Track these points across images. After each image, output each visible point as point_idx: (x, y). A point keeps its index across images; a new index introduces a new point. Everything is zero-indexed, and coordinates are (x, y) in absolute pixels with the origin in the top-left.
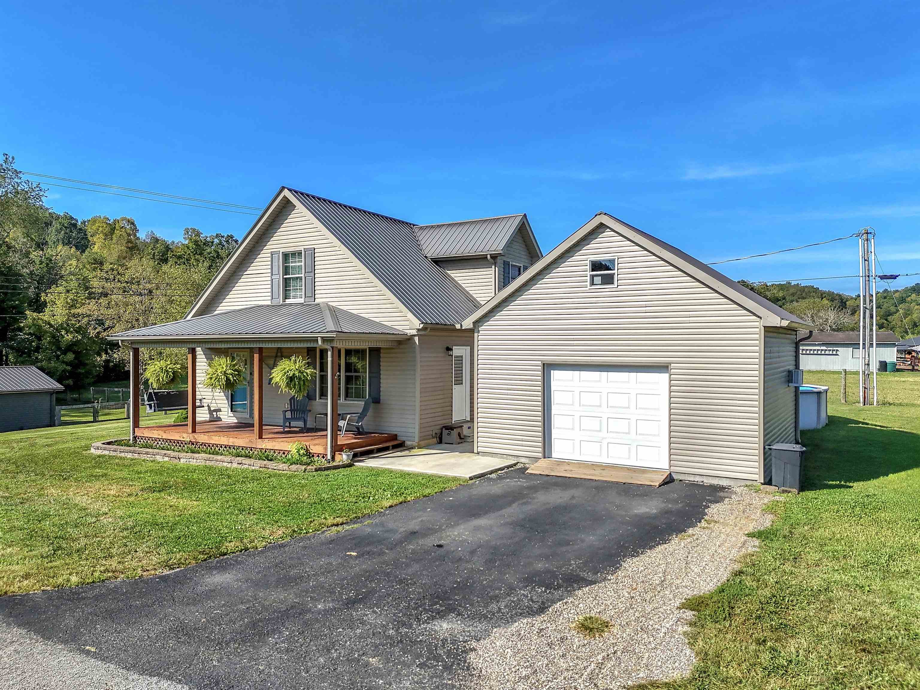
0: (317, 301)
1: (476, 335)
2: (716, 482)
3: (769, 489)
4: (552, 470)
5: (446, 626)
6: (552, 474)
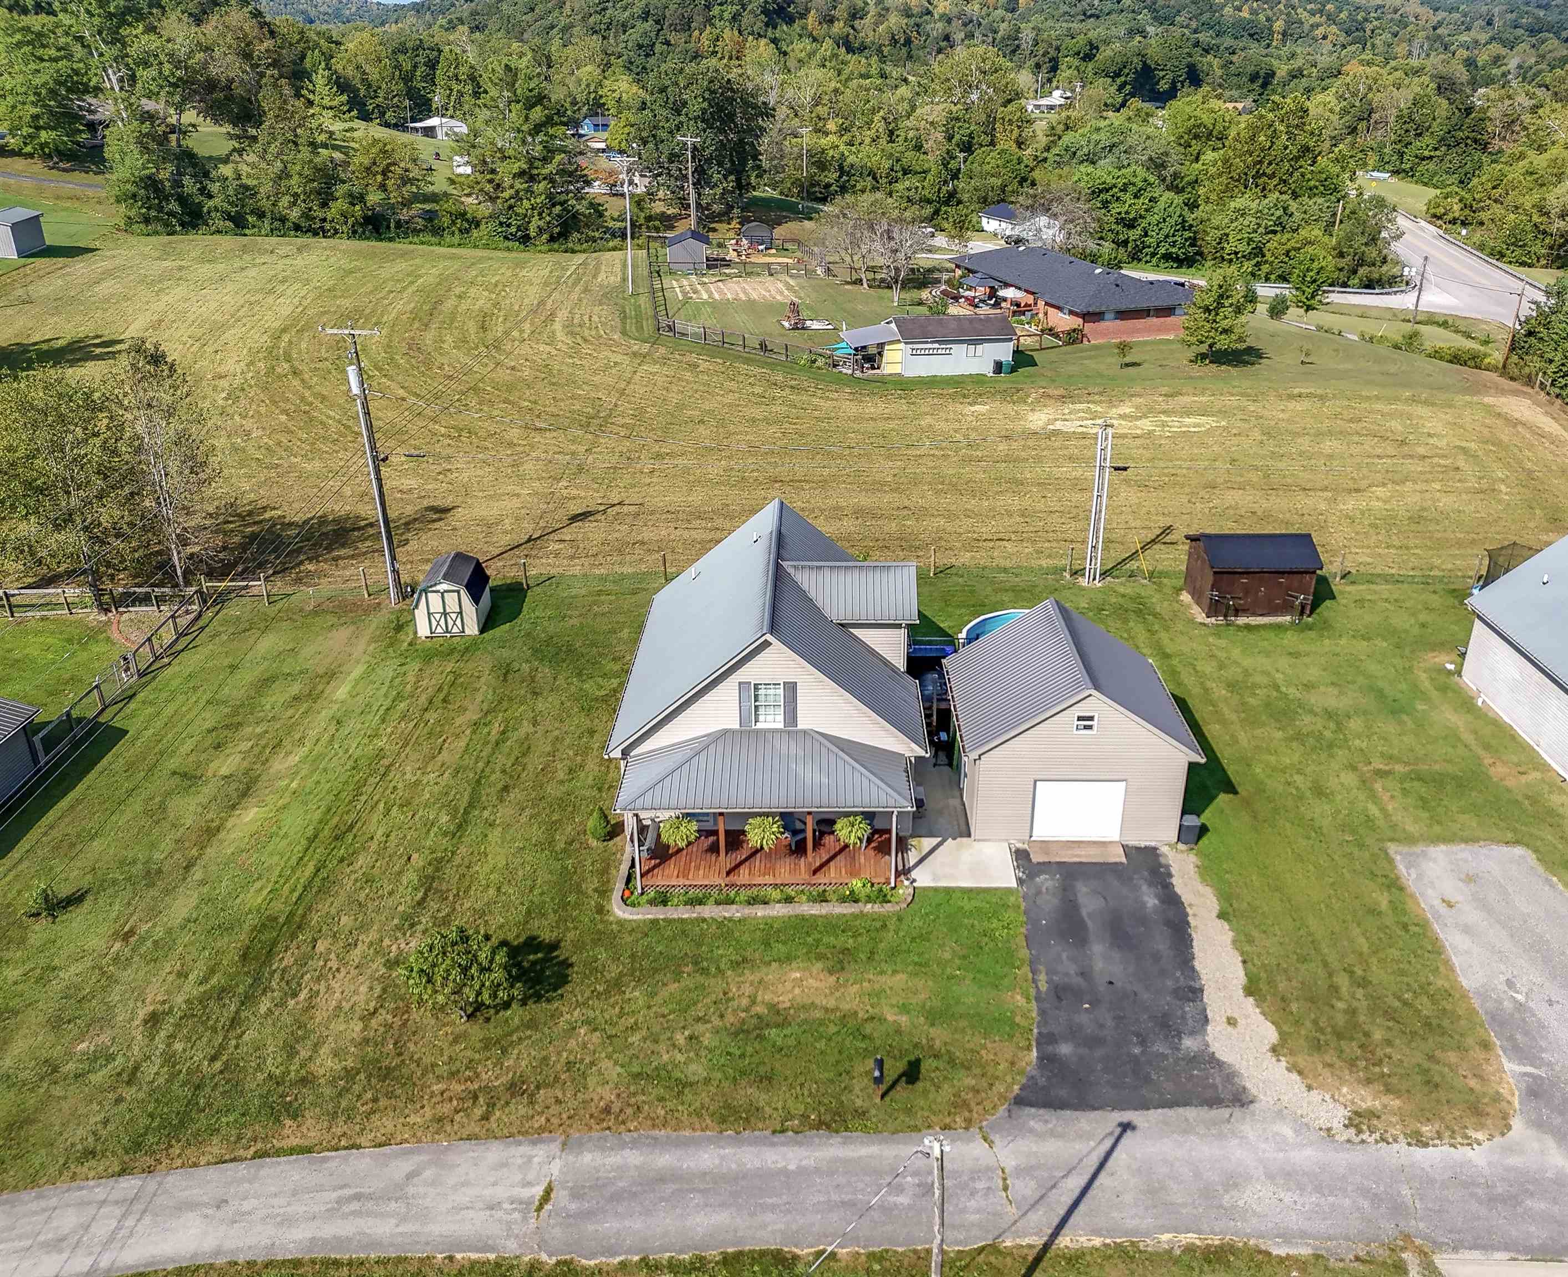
0: (799, 727)
2: (1148, 844)
3: (1181, 846)
4: (1047, 854)
5: (1189, 1043)
6: (1053, 860)
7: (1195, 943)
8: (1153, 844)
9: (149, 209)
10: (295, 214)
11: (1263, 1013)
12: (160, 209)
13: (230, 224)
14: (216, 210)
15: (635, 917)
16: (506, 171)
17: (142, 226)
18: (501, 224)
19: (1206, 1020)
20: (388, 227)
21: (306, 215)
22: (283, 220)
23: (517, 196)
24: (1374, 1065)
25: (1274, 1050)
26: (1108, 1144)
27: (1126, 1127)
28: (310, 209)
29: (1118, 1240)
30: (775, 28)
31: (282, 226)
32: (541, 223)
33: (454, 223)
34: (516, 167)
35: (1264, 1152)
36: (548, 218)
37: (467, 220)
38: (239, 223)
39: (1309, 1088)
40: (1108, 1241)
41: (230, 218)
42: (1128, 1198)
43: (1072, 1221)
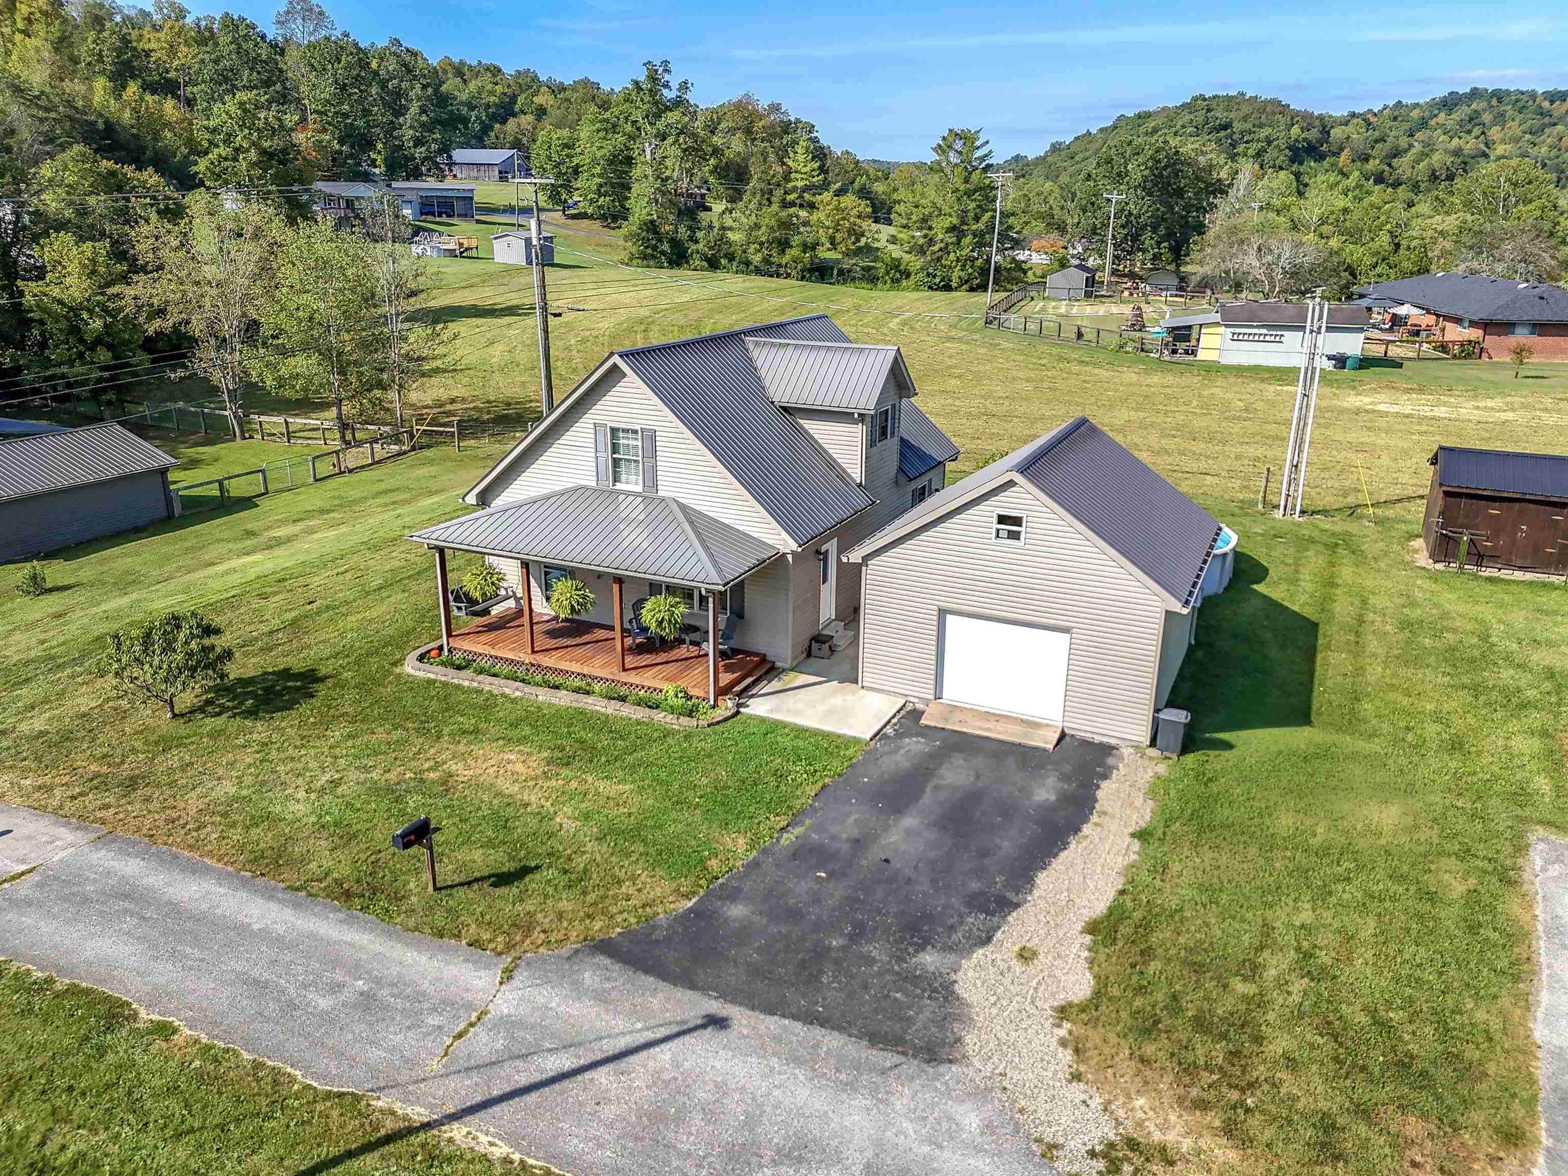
0: (660, 493)
1: (864, 568)
2: (1105, 740)
3: (1154, 752)
4: (946, 720)
5: (929, 959)
6: (948, 727)
7: (1063, 855)
8: (1113, 742)
9: (647, 247)
10: (756, 259)
11: (1091, 962)
12: (655, 248)
13: (705, 264)
14: (698, 252)
15: (418, 673)
16: (940, 225)
17: (640, 261)
18: (928, 275)
19: (989, 940)
20: (832, 275)
21: (766, 261)
22: (748, 263)
23: (945, 250)
24: (1230, 1086)
25: (1063, 1012)
26: (660, 1033)
27: (716, 1022)
28: (770, 256)
29: (531, 1161)
30: (1301, 163)
31: (746, 267)
32: (962, 274)
33: (888, 273)
34: (947, 222)
35: (899, 1133)
36: (970, 270)
37: (900, 271)
38: (713, 264)
39: (1076, 1077)
40: (516, 1157)
41: (707, 259)
42: (608, 1112)
43: (497, 1109)
